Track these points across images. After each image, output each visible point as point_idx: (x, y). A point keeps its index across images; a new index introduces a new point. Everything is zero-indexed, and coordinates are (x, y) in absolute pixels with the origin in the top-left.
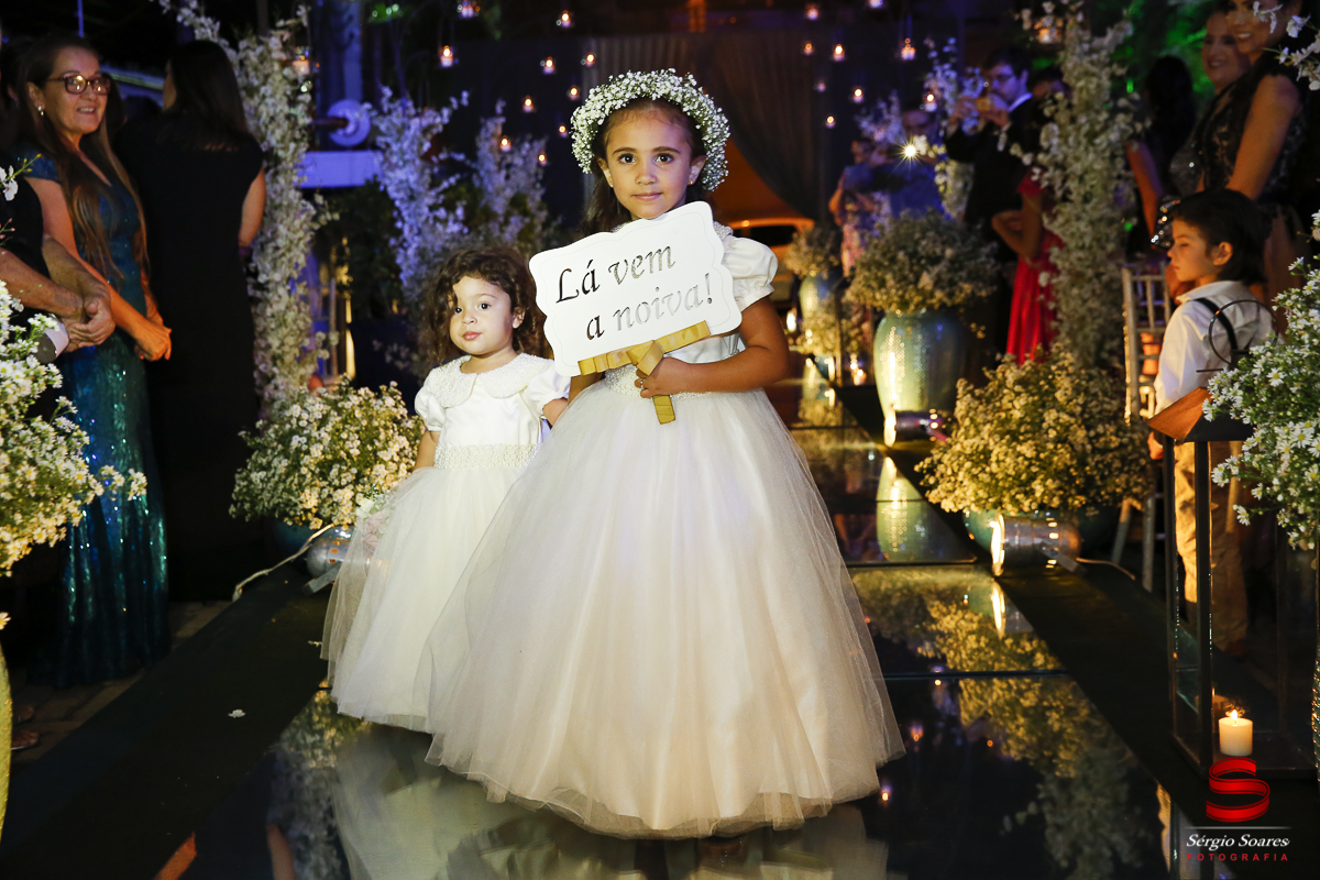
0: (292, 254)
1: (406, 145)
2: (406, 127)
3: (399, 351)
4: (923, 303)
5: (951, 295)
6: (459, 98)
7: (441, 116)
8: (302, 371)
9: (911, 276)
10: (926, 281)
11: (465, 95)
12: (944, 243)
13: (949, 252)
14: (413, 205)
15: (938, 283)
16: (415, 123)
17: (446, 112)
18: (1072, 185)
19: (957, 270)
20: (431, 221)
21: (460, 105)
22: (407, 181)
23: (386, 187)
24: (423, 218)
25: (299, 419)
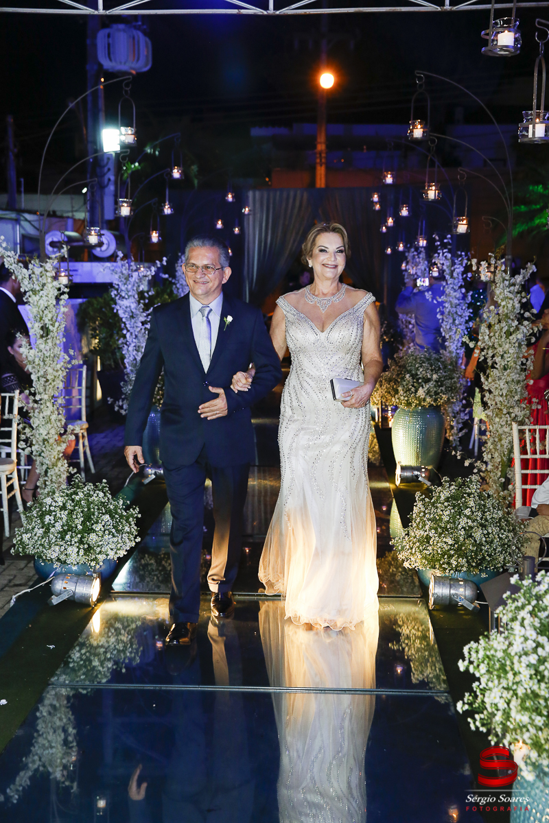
0: (55, 383)
1: (130, 287)
2: (130, 276)
3: (122, 405)
4: (420, 404)
5: (435, 400)
6: (161, 261)
7: (151, 271)
8: (59, 448)
9: (413, 389)
10: (421, 392)
11: (165, 259)
12: (432, 370)
13: (435, 376)
14: (133, 321)
15: (428, 393)
16: (135, 275)
17: (153, 269)
18: (498, 359)
19: (439, 386)
20: (143, 331)
21: (162, 265)
22: (130, 307)
23: (117, 310)
24: (139, 329)
25: (50, 506)
